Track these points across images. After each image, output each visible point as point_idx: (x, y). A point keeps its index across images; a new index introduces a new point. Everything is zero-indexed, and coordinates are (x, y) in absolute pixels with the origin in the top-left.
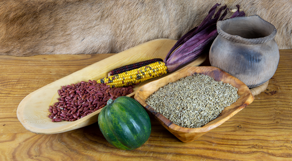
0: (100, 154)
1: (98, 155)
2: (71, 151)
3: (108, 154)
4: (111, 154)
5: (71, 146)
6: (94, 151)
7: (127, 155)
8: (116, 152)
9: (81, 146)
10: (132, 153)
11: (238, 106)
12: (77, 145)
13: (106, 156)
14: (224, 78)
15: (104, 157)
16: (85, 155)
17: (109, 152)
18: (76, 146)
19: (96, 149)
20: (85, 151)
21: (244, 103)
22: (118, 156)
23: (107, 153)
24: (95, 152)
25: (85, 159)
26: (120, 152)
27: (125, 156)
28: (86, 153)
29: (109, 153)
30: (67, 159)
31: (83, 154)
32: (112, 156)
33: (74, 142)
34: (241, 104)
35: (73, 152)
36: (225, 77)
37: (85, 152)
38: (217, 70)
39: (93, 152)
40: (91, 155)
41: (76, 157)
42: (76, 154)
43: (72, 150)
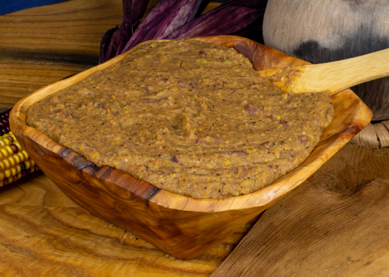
0: (105, 262)
1: (101, 265)
2: (13, 251)
3: (129, 264)
4: (140, 265)
5: (11, 238)
6: (86, 254)
7: (190, 269)
8: (156, 260)
9: (43, 241)
10: (206, 264)
11: (333, 134)
12: (28, 237)
13: (125, 267)
14: (268, 64)
15: (120, 269)
16: (58, 263)
17: (133, 260)
18: (26, 240)
19: (91, 250)
20: (57, 253)
21: (350, 124)
22: (163, 269)
23: (127, 260)
24: (88, 258)
25: (62, 273)
26: (168, 261)
27: (185, 272)
28: (62, 260)
29: (135, 262)
30: (5, 271)
31: (52, 260)
32: (143, 269)
33: (18, 230)
34: (342, 128)
35: (18, 254)
36: (270, 62)
37: (56, 256)
38: (243, 45)
39: (83, 257)
40: (79, 263)
41: (32, 266)
42: (30, 258)
43: (15, 248)
